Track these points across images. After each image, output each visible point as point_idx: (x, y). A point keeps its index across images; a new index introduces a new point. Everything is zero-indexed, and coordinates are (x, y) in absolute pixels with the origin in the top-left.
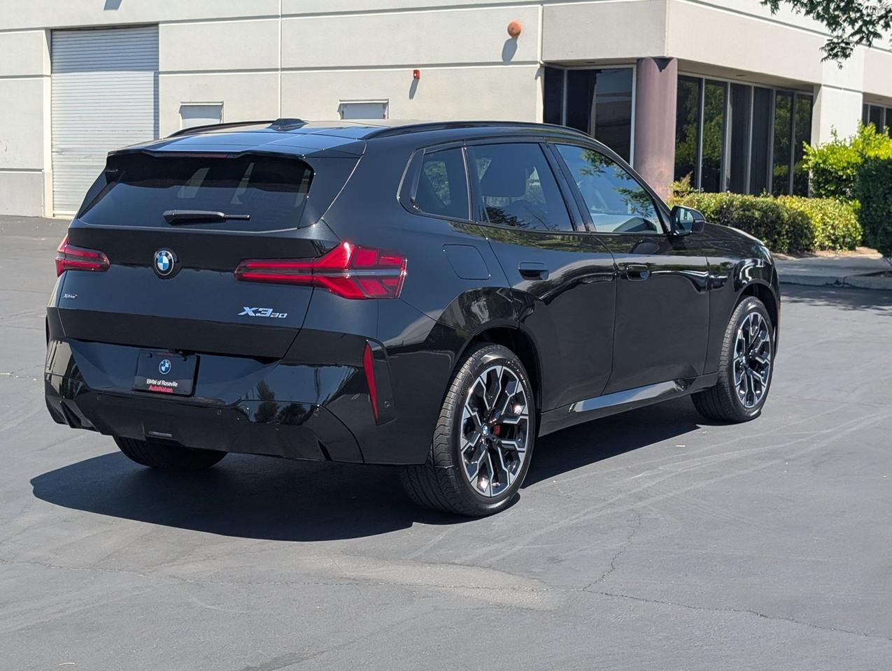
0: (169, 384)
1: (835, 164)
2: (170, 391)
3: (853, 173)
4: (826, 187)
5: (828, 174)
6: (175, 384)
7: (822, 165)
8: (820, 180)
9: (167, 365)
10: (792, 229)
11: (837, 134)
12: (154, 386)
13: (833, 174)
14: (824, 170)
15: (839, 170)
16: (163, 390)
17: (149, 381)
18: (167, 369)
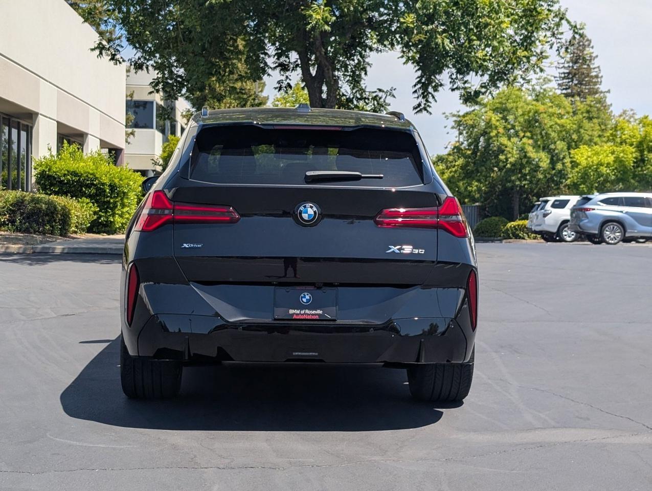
0: (314, 312)
1: (58, 172)
2: (316, 317)
3: (72, 178)
4: (52, 188)
5: (52, 179)
6: (320, 312)
7: (47, 172)
8: (47, 183)
9: (308, 297)
10: (62, 218)
11: (52, 150)
12: (297, 314)
13: (57, 179)
14: (49, 176)
15: (61, 176)
16: (309, 317)
17: (291, 311)
18: (308, 301)
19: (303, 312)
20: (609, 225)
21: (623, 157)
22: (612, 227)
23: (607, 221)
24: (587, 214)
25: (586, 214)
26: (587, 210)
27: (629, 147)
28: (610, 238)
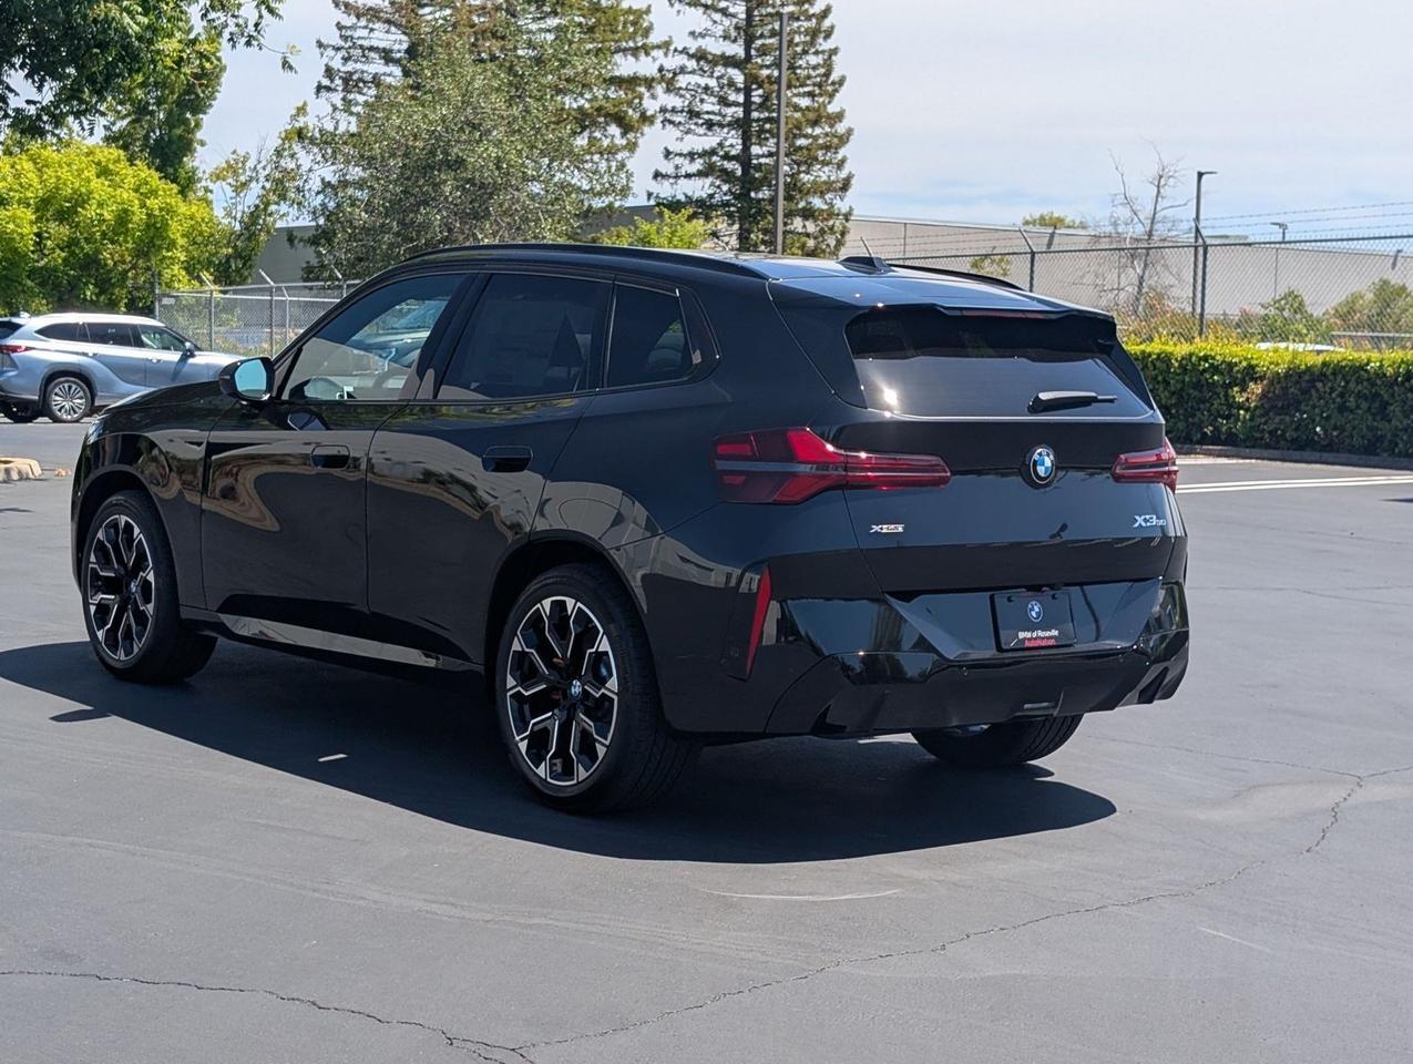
0: (1048, 634)
2: (1052, 642)
6: (1055, 633)
9: (1037, 609)
12: (1030, 639)
16: (1044, 643)
17: (1022, 635)
18: (1038, 614)
19: (1035, 635)
20: (62, 383)
21: (13, 231)
22: (66, 385)
23: (57, 374)
24: (16, 360)
25: (11, 359)
26: (15, 349)
27: (25, 210)
28: (63, 411)
